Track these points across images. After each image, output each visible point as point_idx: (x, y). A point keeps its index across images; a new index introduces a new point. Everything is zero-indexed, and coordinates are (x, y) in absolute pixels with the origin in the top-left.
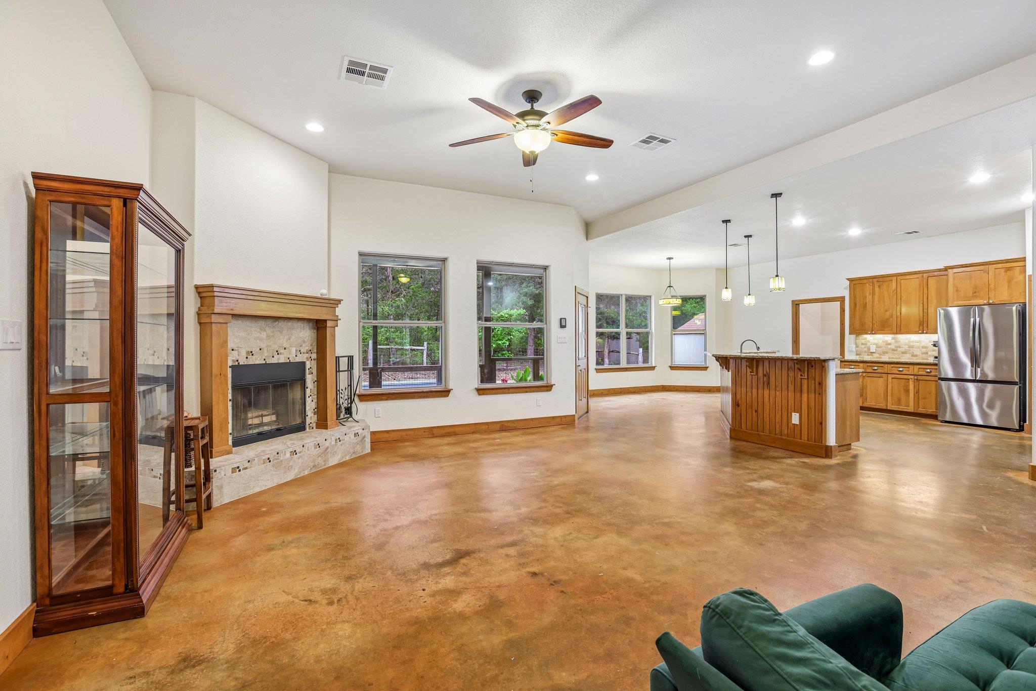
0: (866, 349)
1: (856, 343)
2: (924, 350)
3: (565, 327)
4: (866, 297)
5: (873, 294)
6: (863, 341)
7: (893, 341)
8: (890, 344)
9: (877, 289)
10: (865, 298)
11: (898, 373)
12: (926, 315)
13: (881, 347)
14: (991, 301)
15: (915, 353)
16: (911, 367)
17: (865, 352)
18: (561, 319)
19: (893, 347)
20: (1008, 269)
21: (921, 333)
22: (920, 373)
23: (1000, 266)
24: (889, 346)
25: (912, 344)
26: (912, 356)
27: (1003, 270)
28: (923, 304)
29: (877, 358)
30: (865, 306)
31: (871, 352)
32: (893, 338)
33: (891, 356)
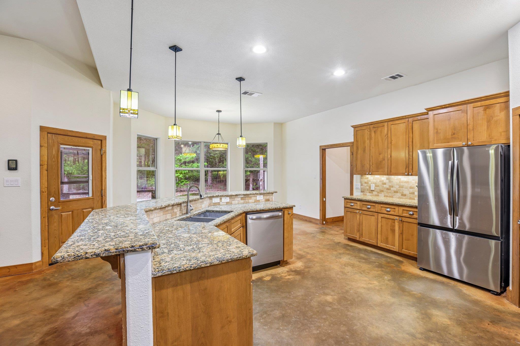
0: (368, 187)
1: (361, 182)
3: (16, 169)
4: (365, 142)
5: (370, 138)
6: (366, 181)
7: (388, 181)
8: (385, 184)
9: (373, 134)
10: (364, 142)
12: (412, 157)
13: (378, 186)
14: (469, 143)
15: (405, 193)
17: (367, 190)
18: (9, 161)
19: (387, 186)
20: (487, 107)
21: (407, 175)
23: (479, 104)
24: (385, 186)
25: (402, 184)
26: (402, 195)
27: (481, 109)
28: (409, 147)
29: (376, 195)
30: (364, 150)
31: (372, 190)
32: (387, 179)
33: (386, 195)
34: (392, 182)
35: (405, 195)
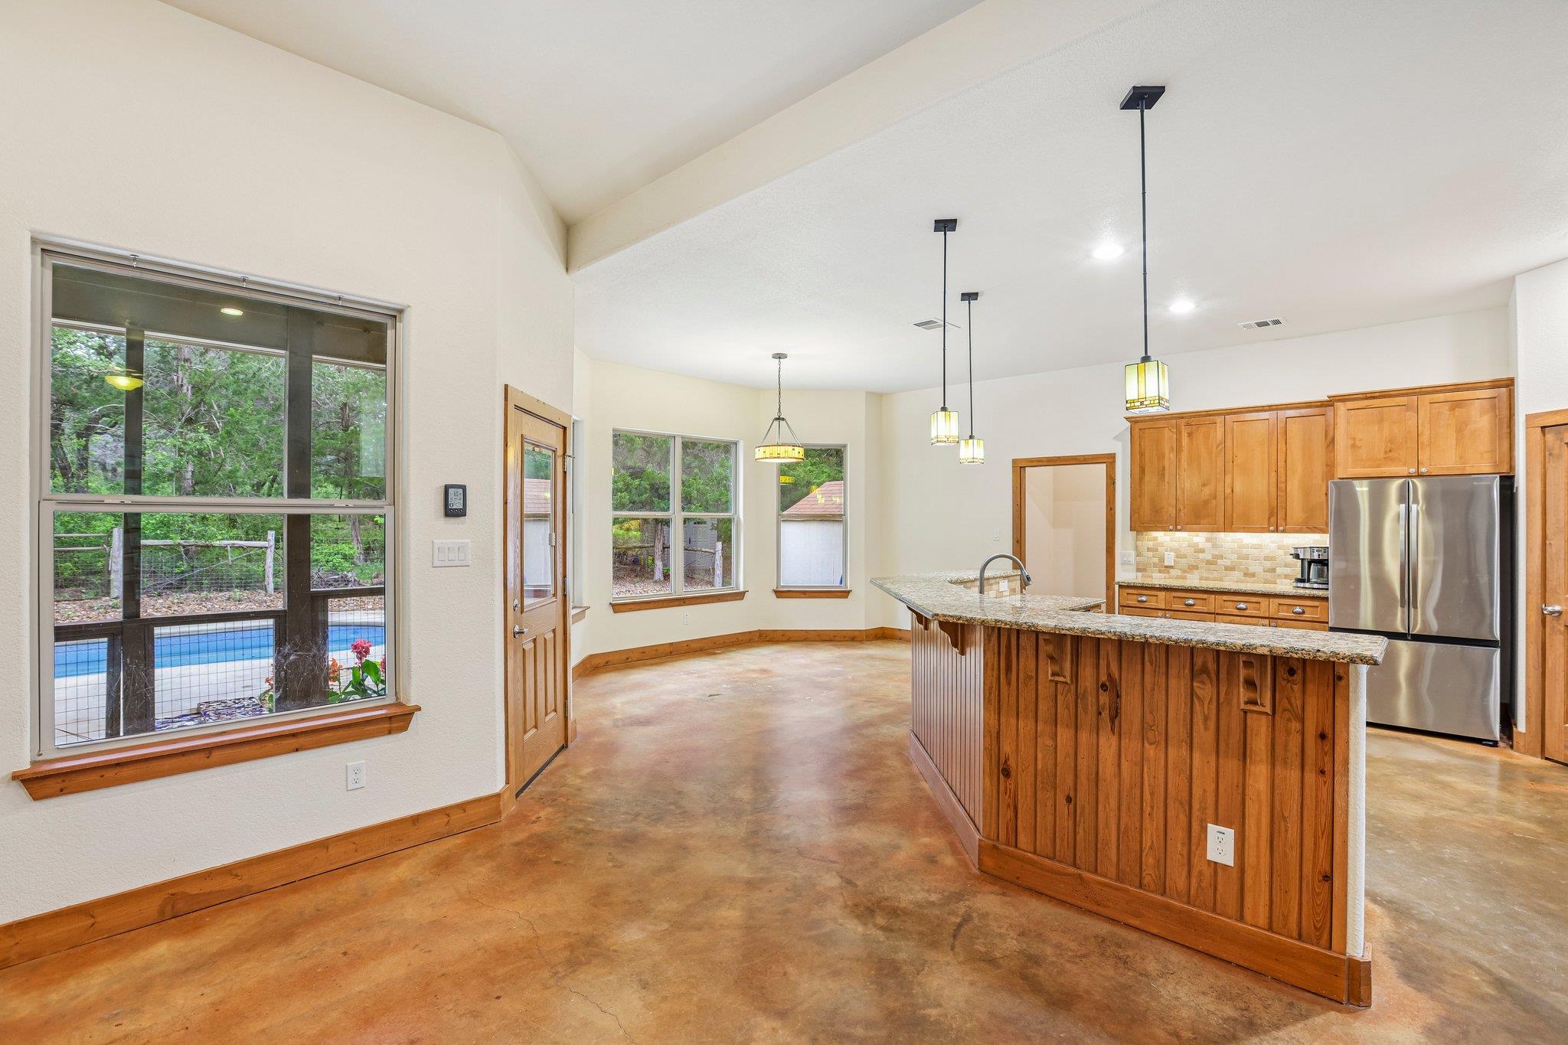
0: (1156, 560)
1: (1136, 548)
2: (1268, 564)
3: (461, 513)
4: (1164, 457)
5: (1179, 450)
6: (1151, 544)
7: (1209, 545)
8: (1202, 551)
9: (1185, 440)
10: (1161, 456)
11: (1236, 612)
12: (1284, 493)
13: (1185, 556)
14: (1423, 470)
15: (1252, 570)
16: (1264, 601)
17: (1155, 565)
18: (447, 488)
19: (1208, 556)
20: (1457, 404)
21: (1273, 532)
22: (1282, 614)
23: (1441, 397)
24: (1201, 556)
25: (1245, 551)
26: (1246, 575)
27: (1446, 407)
28: (1277, 471)
29: (1178, 577)
30: (1162, 475)
31: (1166, 567)
32: (1208, 540)
33: (1205, 575)
34: (1222, 547)
35: (1253, 575)
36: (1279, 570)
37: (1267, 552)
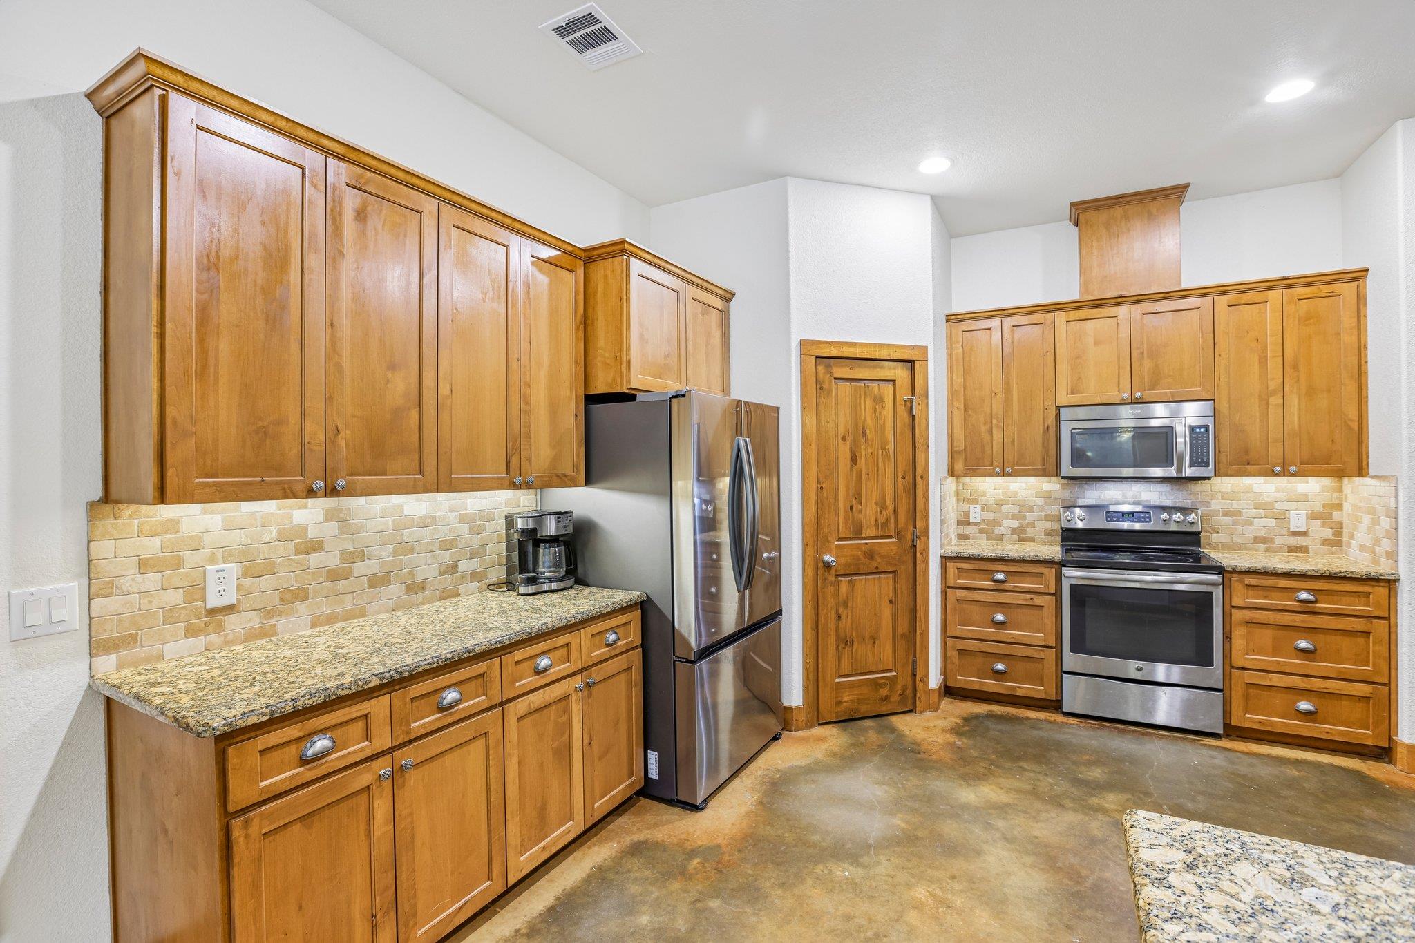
0: (175, 598)
2: (446, 557)
6: (153, 546)
7: (333, 528)
8: (317, 546)
11: (536, 680)
13: (269, 569)
16: (573, 639)
17: (170, 615)
19: (328, 559)
20: (706, 310)
23: (699, 293)
24: (314, 559)
25: (406, 534)
26: (410, 589)
27: (699, 310)
29: (249, 635)
31: (212, 612)
32: (329, 517)
33: (325, 610)
34: (360, 529)
35: (422, 586)
36: (463, 567)
37: (443, 532)
